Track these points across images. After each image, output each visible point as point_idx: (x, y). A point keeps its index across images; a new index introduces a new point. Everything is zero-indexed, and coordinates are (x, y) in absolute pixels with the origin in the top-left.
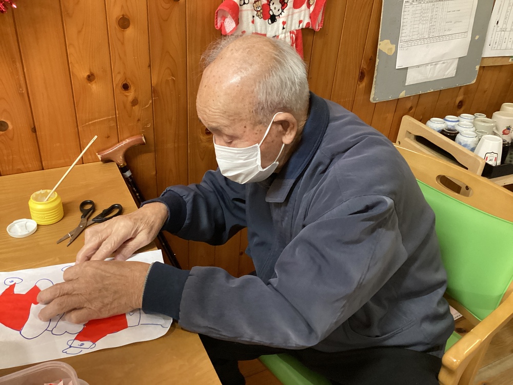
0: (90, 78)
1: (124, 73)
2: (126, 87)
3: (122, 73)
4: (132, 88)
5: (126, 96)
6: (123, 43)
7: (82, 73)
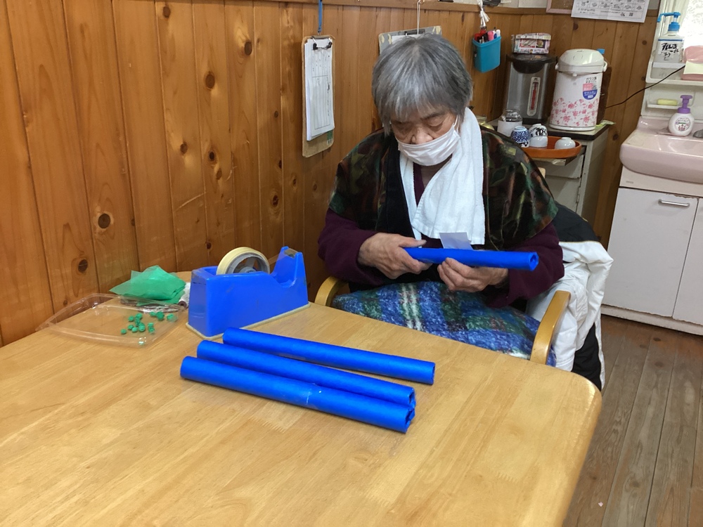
0: (184, 148)
1: (211, 140)
3: (209, 140)
4: (217, 157)
5: (213, 168)
6: (209, 105)
7: (176, 144)
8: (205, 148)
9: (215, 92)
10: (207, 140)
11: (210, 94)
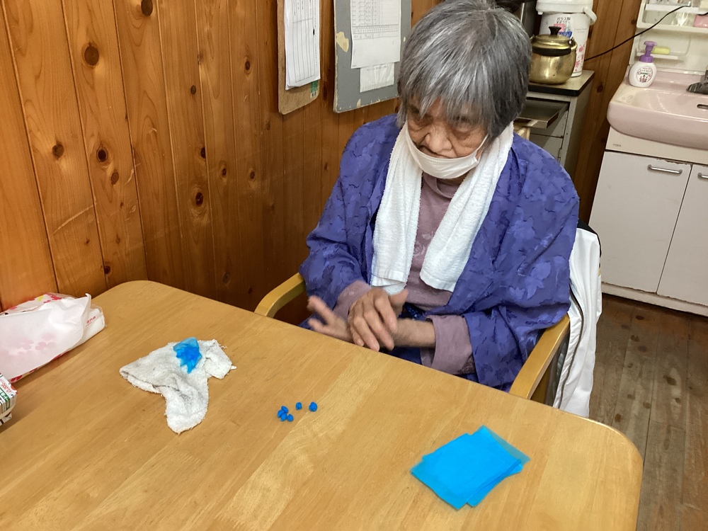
0: (58, 151)
1: (99, 134)
2: (102, 156)
3: (96, 134)
4: (110, 156)
5: (104, 170)
6: (93, 88)
7: (45, 146)
8: (92, 146)
9: (100, 69)
10: (93, 135)
11: (92, 74)
